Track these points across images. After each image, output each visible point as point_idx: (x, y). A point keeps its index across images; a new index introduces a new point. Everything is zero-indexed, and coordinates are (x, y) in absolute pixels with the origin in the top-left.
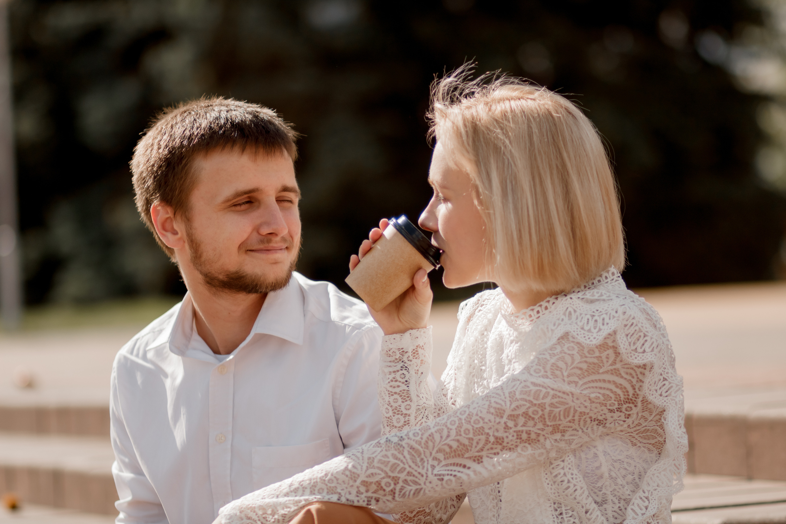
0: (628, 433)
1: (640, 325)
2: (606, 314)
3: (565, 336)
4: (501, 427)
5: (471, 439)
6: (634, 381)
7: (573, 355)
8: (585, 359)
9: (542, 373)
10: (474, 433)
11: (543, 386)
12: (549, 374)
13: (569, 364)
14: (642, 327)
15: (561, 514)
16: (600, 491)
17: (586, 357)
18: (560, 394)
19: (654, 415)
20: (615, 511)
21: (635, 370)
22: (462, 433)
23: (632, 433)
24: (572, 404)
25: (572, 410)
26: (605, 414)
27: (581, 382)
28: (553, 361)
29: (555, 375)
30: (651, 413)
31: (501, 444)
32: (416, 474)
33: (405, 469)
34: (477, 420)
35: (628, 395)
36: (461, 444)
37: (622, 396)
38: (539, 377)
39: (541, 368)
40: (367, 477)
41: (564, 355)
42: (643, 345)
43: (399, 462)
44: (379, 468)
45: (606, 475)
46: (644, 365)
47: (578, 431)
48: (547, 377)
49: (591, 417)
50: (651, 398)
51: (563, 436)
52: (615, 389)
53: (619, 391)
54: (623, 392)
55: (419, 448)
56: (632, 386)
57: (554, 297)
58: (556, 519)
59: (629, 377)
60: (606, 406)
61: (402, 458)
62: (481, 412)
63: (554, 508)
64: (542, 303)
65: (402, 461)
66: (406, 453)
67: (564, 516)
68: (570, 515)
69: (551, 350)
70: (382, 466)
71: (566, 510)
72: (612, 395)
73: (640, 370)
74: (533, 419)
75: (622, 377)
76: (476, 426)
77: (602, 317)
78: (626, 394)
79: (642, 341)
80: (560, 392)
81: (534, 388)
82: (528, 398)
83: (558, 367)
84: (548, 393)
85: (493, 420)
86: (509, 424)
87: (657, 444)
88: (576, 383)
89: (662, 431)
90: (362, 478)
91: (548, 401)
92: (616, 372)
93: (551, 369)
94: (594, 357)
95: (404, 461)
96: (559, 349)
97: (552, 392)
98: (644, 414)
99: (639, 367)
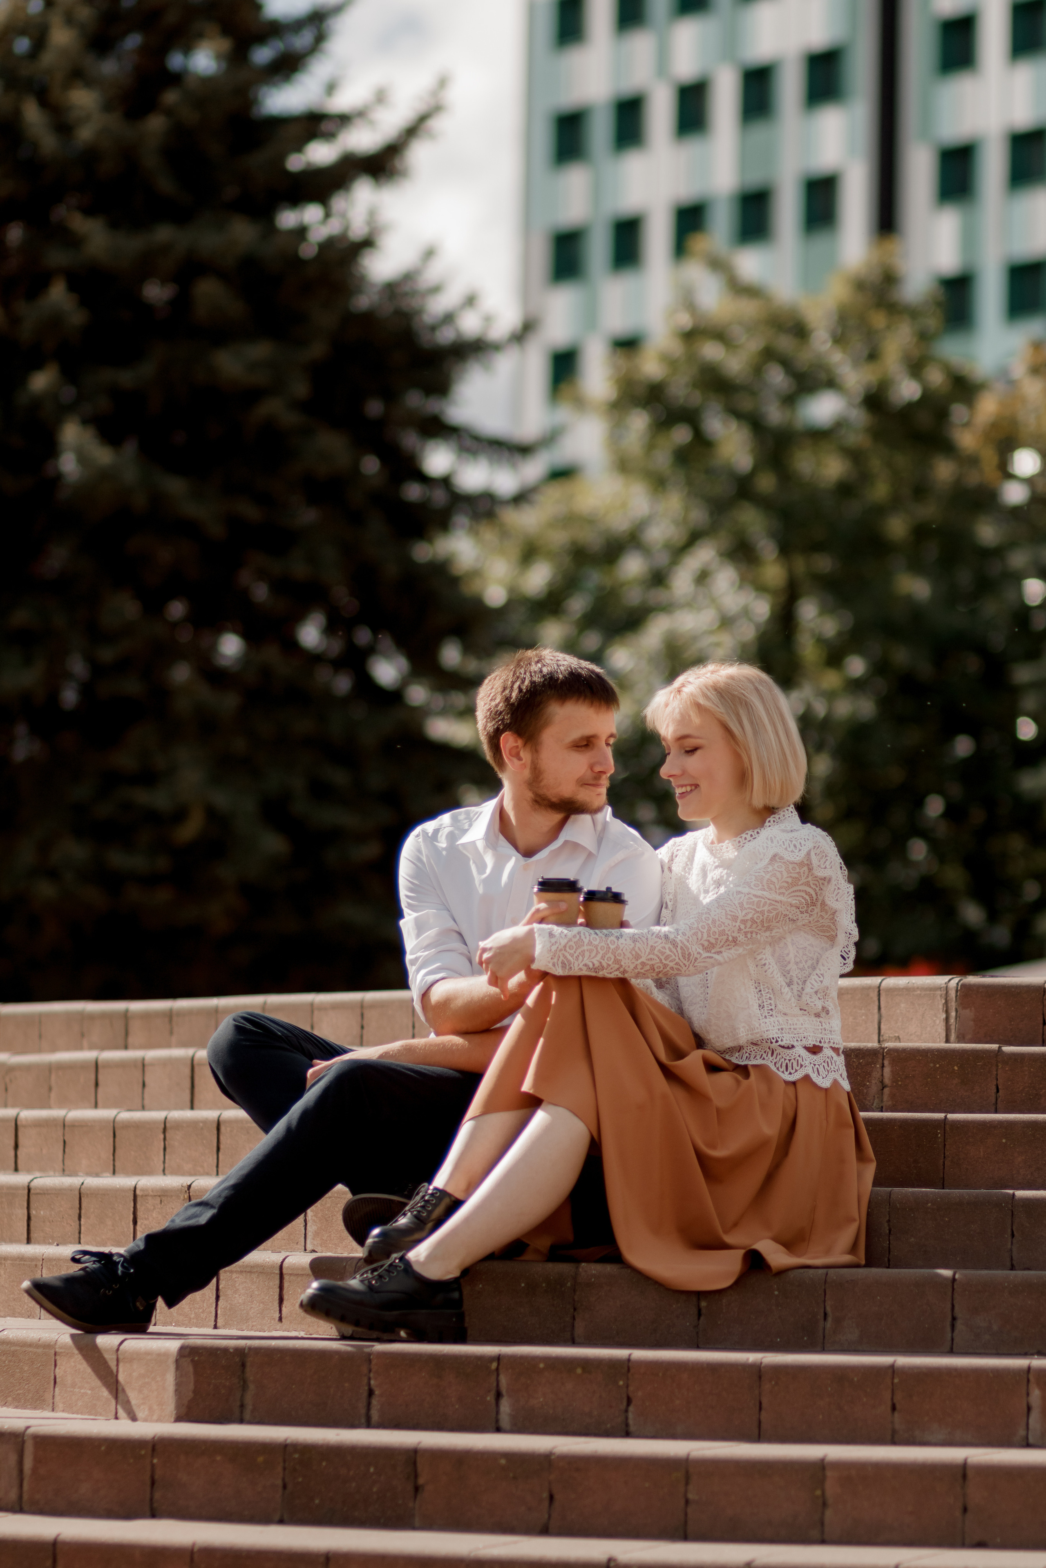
0: (809, 927)
1: (823, 847)
2: (801, 839)
3: (774, 858)
4: (736, 929)
5: (717, 939)
6: (817, 889)
7: (782, 871)
8: (790, 875)
9: (760, 887)
10: (719, 934)
11: (762, 898)
12: (766, 887)
13: (780, 879)
14: (825, 849)
15: (760, 991)
16: (789, 974)
17: (791, 873)
18: (774, 903)
19: (829, 914)
20: (799, 991)
21: (819, 882)
22: (711, 935)
23: (812, 927)
24: (780, 909)
25: (780, 913)
26: (798, 915)
27: (787, 893)
28: (768, 876)
29: (771, 888)
30: (827, 913)
31: (735, 942)
32: (682, 964)
33: (675, 960)
34: (720, 924)
35: (813, 900)
36: (710, 943)
37: (809, 901)
38: (759, 890)
39: (759, 883)
40: (647, 960)
41: (775, 872)
42: (825, 862)
43: (672, 955)
44: (657, 956)
45: (793, 960)
46: (825, 878)
47: (780, 929)
48: (764, 890)
49: (789, 918)
50: (828, 902)
51: (771, 933)
52: (805, 896)
53: (807, 898)
54: (810, 898)
55: (688, 944)
56: (816, 893)
57: (751, 830)
58: (756, 995)
59: (814, 887)
60: (799, 909)
61: (675, 951)
62: (721, 918)
63: (755, 986)
64: (742, 835)
65: (674, 954)
66: (679, 949)
67: (763, 992)
68: (767, 992)
69: (764, 869)
70: (660, 955)
71: (764, 988)
72: (803, 901)
73: (822, 881)
74: (757, 923)
75: (810, 887)
76: (720, 929)
77: (798, 841)
78: (812, 899)
79: (824, 860)
80: (773, 901)
81: (756, 900)
82: (753, 907)
83: (772, 881)
84: (766, 902)
85: (730, 924)
86: (741, 927)
87: (831, 937)
88: (784, 894)
89: (834, 927)
90: (643, 959)
91: (766, 908)
92: (807, 884)
93: (767, 883)
94: (796, 873)
95: (676, 954)
96: (771, 868)
97: (768, 902)
98: (822, 914)
99: (821, 879)
